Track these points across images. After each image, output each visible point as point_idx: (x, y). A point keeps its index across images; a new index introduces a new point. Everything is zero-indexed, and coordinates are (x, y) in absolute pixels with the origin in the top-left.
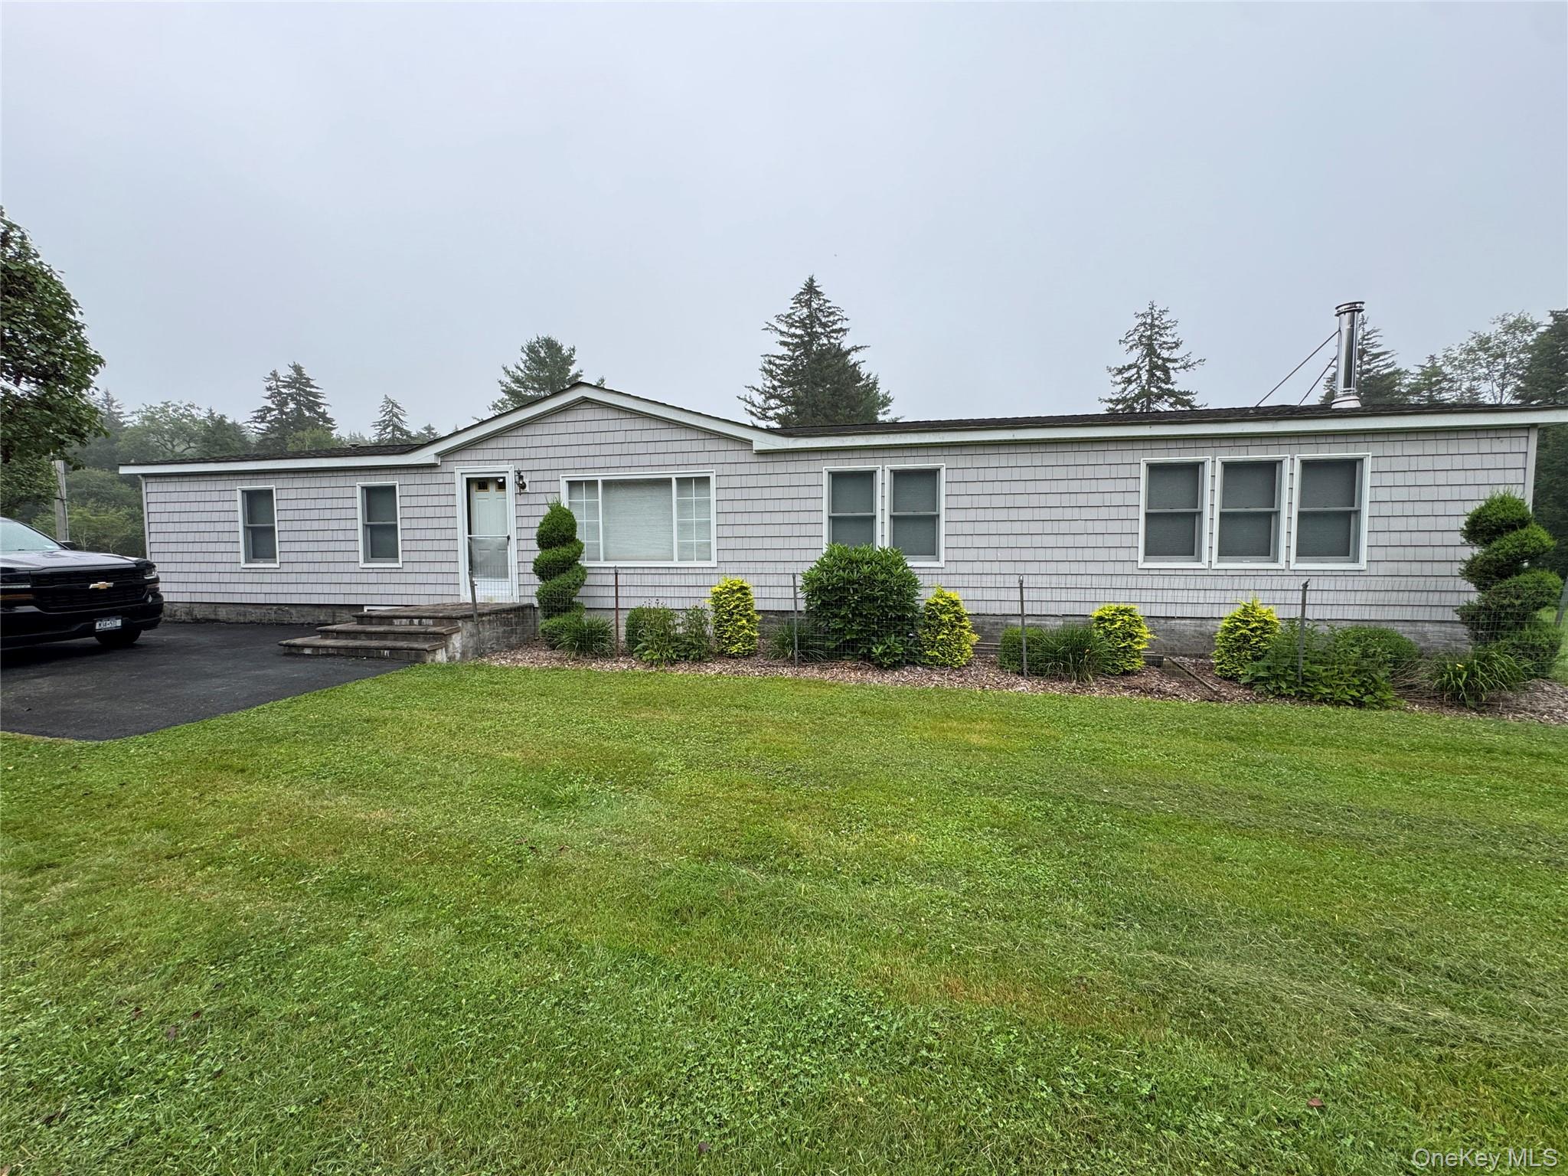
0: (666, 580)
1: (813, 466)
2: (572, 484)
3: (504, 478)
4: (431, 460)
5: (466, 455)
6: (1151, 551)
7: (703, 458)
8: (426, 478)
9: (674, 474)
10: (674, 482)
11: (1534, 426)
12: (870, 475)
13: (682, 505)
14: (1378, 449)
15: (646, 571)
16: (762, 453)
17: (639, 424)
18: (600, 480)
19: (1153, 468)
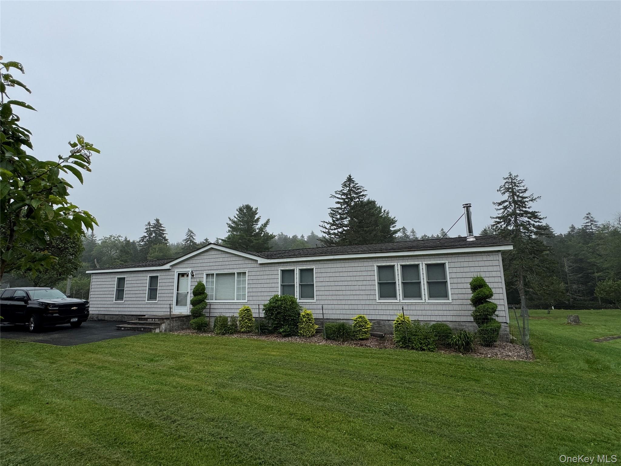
0: (232, 307)
1: (276, 268)
2: (208, 275)
3: (188, 273)
4: (168, 268)
5: (178, 266)
6: (382, 296)
7: (245, 266)
8: (167, 273)
9: (236, 271)
10: (236, 274)
11: (499, 251)
12: (293, 271)
13: (239, 282)
14: (450, 260)
15: (227, 304)
16: (261, 264)
17: (227, 255)
18: (215, 273)
19: (379, 267)
